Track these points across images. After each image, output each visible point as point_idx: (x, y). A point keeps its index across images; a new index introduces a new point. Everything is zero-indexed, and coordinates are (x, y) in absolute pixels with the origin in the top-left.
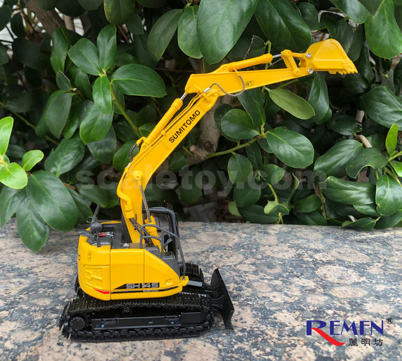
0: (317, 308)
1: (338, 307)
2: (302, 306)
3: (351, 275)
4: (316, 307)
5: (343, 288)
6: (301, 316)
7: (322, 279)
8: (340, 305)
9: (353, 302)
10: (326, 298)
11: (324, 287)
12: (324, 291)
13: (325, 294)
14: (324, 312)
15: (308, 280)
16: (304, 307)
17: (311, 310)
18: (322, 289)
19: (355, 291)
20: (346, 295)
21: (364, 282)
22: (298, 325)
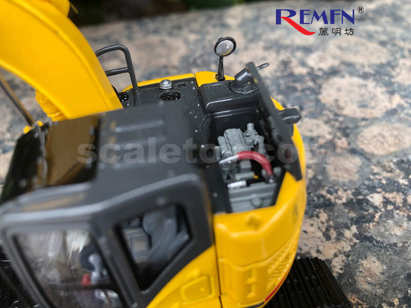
0: (353, 194)
1: (384, 182)
2: (324, 193)
3: (375, 96)
4: (349, 192)
5: (375, 130)
6: (331, 223)
7: (336, 115)
8: (385, 174)
9: (402, 161)
10: (357, 161)
11: (345, 132)
12: (349, 144)
13: (354, 152)
14: (367, 201)
15: (315, 121)
16: (329, 196)
17: (344, 200)
18: (344, 139)
19: (395, 133)
20: (386, 145)
21: (401, 107)
22: (336, 256)
